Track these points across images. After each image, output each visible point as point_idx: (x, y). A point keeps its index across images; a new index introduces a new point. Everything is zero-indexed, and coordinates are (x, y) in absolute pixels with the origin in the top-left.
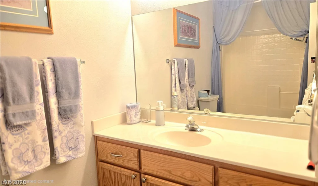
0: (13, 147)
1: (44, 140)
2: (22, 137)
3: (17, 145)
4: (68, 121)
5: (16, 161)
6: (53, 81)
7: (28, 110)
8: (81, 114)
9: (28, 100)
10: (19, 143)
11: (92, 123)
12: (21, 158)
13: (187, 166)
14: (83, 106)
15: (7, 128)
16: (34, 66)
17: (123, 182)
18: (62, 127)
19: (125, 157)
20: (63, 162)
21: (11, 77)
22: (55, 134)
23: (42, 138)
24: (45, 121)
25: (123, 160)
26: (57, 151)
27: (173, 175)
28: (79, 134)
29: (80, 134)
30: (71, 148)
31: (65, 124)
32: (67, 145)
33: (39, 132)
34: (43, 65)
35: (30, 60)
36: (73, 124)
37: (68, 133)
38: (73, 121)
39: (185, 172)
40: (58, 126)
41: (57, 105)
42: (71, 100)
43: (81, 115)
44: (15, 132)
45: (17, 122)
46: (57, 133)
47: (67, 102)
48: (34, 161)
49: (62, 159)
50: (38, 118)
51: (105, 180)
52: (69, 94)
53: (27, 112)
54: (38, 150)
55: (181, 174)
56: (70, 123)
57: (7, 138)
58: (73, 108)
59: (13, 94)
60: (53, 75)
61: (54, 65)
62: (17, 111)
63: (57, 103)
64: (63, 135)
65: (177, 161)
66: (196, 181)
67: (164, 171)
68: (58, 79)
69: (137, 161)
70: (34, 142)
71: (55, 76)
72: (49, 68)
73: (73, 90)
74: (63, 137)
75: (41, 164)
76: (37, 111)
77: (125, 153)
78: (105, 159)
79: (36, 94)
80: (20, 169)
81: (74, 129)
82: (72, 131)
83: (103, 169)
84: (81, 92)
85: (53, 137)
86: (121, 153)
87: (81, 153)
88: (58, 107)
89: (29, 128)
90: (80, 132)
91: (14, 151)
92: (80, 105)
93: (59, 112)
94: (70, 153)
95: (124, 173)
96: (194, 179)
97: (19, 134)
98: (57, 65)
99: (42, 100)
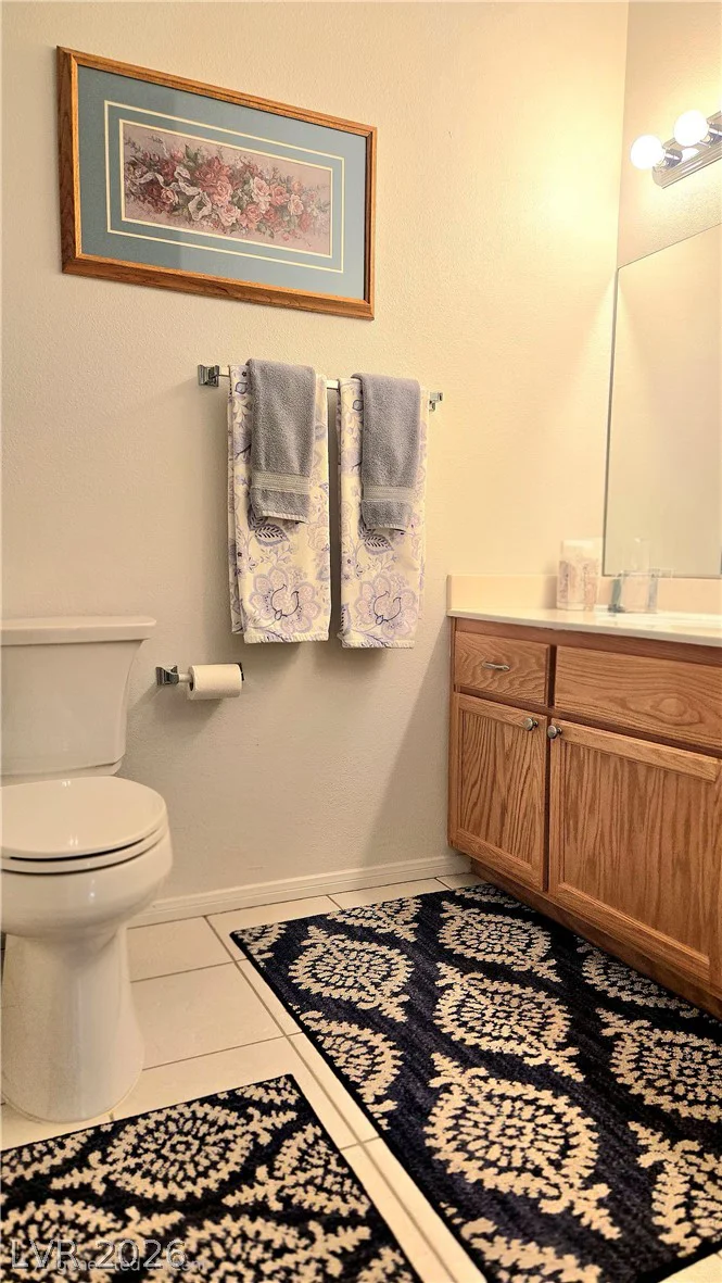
0: (257, 571)
1: (320, 577)
2: (276, 553)
3: (264, 569)
4: (381, 548)
5: (260, 605)
6: (356, 434)
7: (294, 491)
8: (415, 535)
9: (296, 465)
10: (270, 566)
11: (449, 579)
12: (268, 599)
13: (671, 678)
14: (422, 516)
15: (250, 523)
16: (317, 388)
17: (507, 748)
18: (364, 558)
19: (518, 670)
20: (357, 645)
21: (269, 405)
22: (347, 569)
23: (318, 569)
24: (328, 529)
25: (511, 682)
26: (345, 612)
27: (631, 714)
28: (403, 588)
29: (407, 587)
30: (380, 619)
31: (373, 553)
32: (371, 607)
33: (311, 555)
34: (339, 390)
35: (311, 372)
36: (393, 559)
37: (377, 577)
38: (392, 549)
39: (662, 700)
40: (356, 552)
41: (358, 498)
42: (391, 490)
43: (416, 538)
44: (263, 538)
45: (269, 510)
46: (352, 568)
47: (383, 494)
48: (295, 617)
49: (355, 639)
50: (314, 517)
51: (466, 747)
52: (390, 472)
53: (292, 494)
54: (306, 595)
55: (651, 707)
56: (385, 554)
57: (247, 544)
58: (395, 510)
59: (268, 444)
60: (358, 419)
61: (361, 392)
62: (273, 488)
63: (360, 493)
64: (365, 577)
65: (647, 665)
66: (690, 724)
67: (611, 701)
68: (367, 429)
69: (543, 681)
70: (298, 573)
71: (362, 423)
72: (349, 399)
73: (400, 467)
74: (365, 582)
75: (307, 630)
76: (313, 500)
77: (516, 660)
78: (468, 682)
79: (313, 457)
80: (264, 623)
81: (394, 572)
82: (388, 574)
83: (463, 712)
84: (422, 478)
85: (342, 576)
86: (508, 658)
87: (404, 637)
88: (360, 505)
89: (292, 538)
90: (408, 583)
91: (258, 580)
92: (416, 510)
93: (362, 517)
94: (378, 630)
95: (510, 718)
96: (687, 718)
97: (271, 544)
98: (370, 393)
99: (326, 479)
